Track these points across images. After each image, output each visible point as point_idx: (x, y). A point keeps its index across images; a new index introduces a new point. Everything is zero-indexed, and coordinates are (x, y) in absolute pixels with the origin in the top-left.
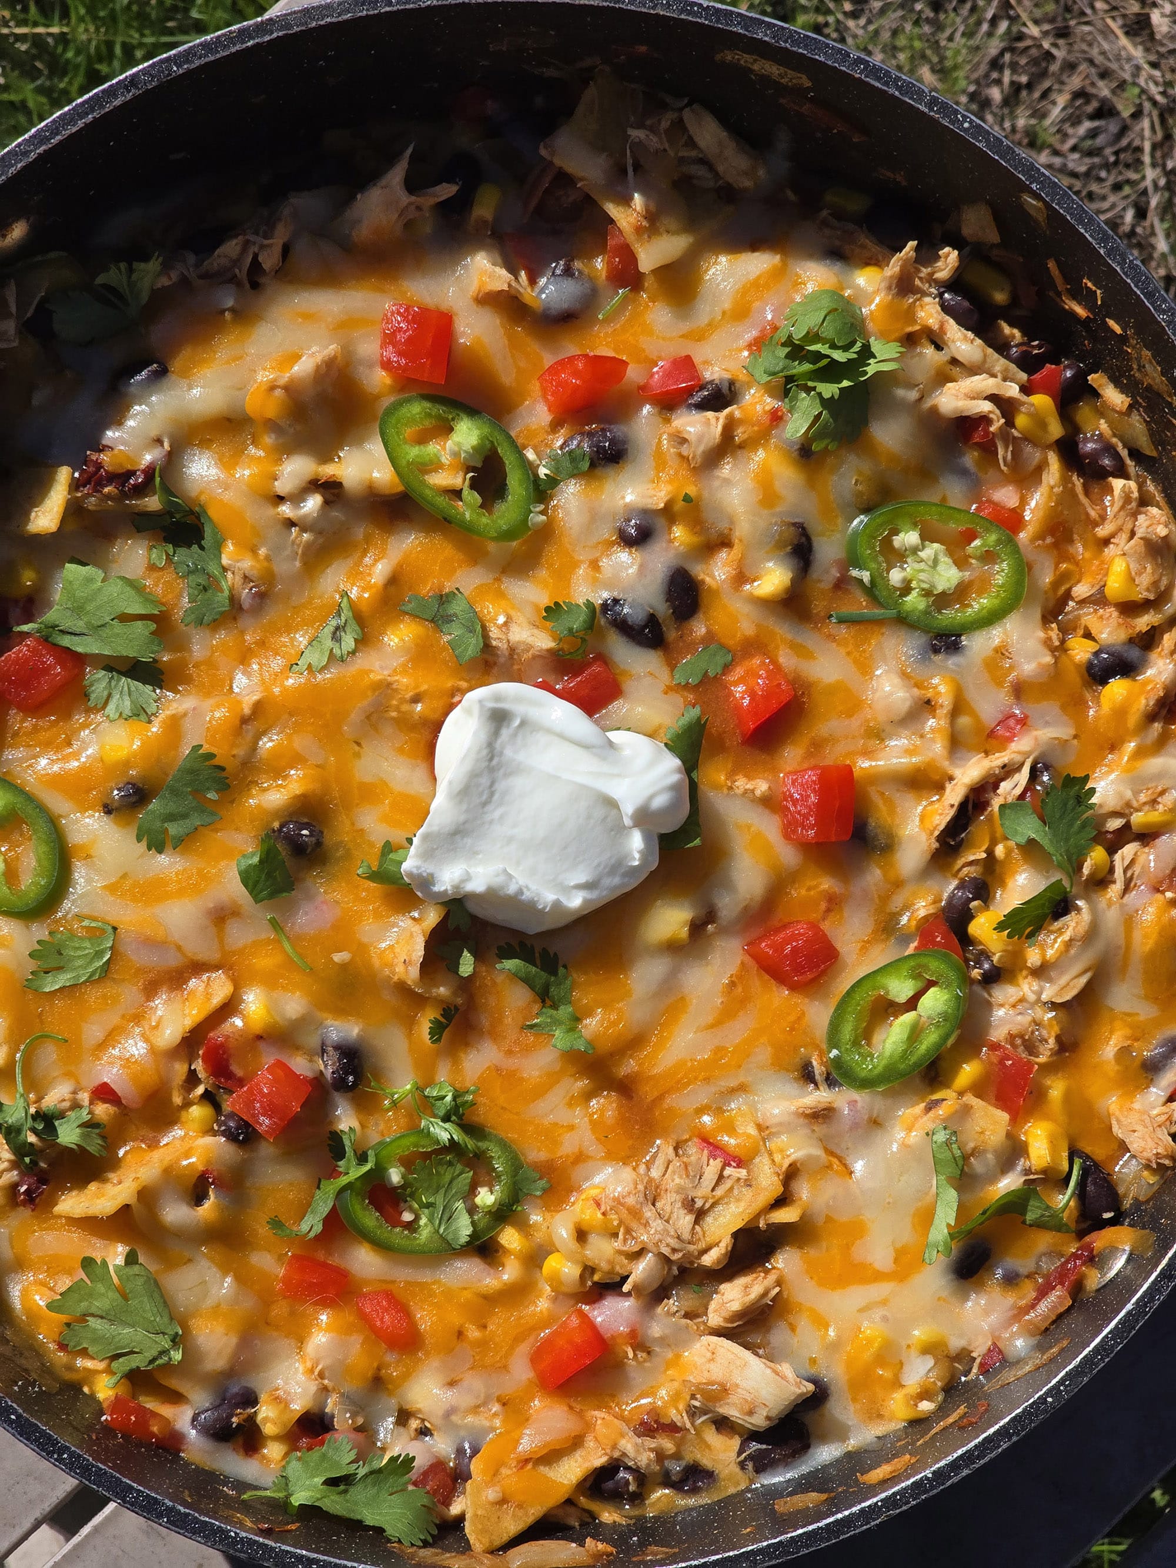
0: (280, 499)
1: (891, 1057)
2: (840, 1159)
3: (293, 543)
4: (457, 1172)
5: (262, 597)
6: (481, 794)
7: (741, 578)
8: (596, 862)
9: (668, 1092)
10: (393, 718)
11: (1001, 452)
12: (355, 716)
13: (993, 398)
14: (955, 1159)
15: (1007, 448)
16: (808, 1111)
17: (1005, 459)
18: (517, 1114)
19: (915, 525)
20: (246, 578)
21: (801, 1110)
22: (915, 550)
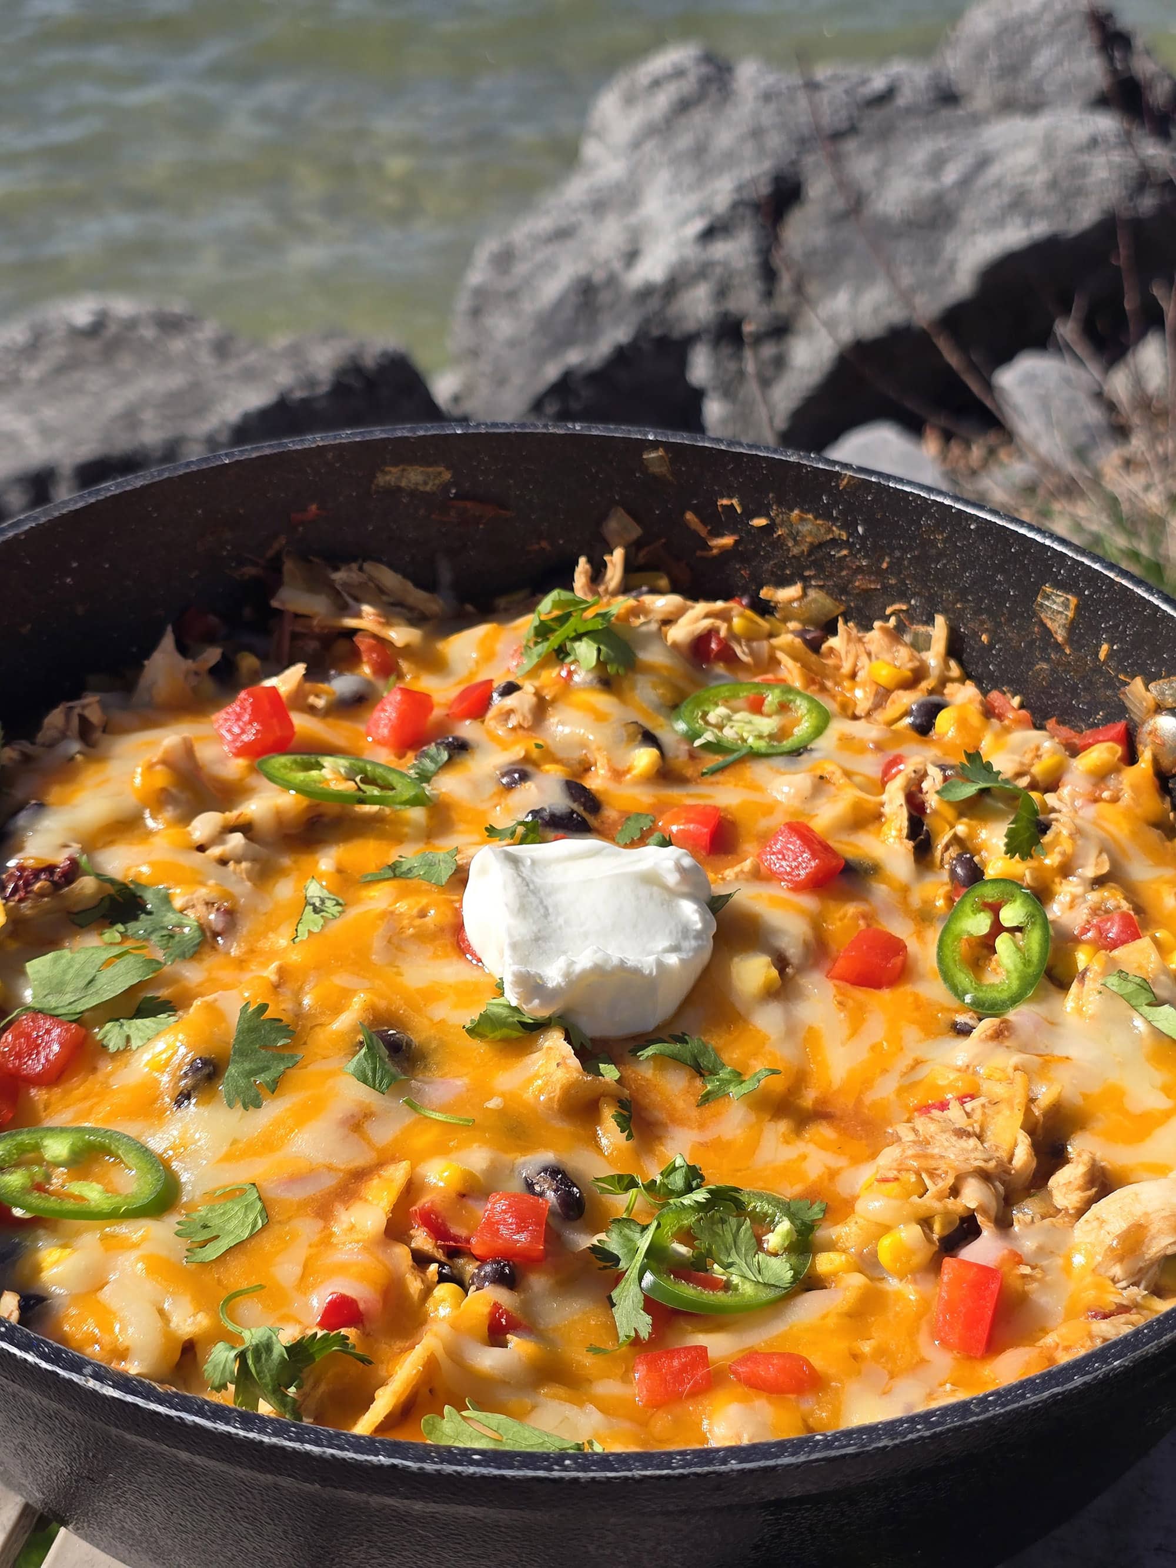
0: (201, 848)
1: (1016, 970)
2: (1047, 1055)
3: (234, 872)
4: (734, 1228)
5: (231, 915)
6: (537, 909)
7: (618, 774)
8: (667, 931)
9: (861, 1092)
10: (412, 936)
11: (738, 650)
12: (377, 943)
13: (707, 616)
14: (1139, 985)
15: (740, 645)
16: (989, 1032)
17: (744, 652)
18: (748, 1168)
19: (716, 705)
20: (209, 904)
21: (983, 1036)
22: (729, 718)
